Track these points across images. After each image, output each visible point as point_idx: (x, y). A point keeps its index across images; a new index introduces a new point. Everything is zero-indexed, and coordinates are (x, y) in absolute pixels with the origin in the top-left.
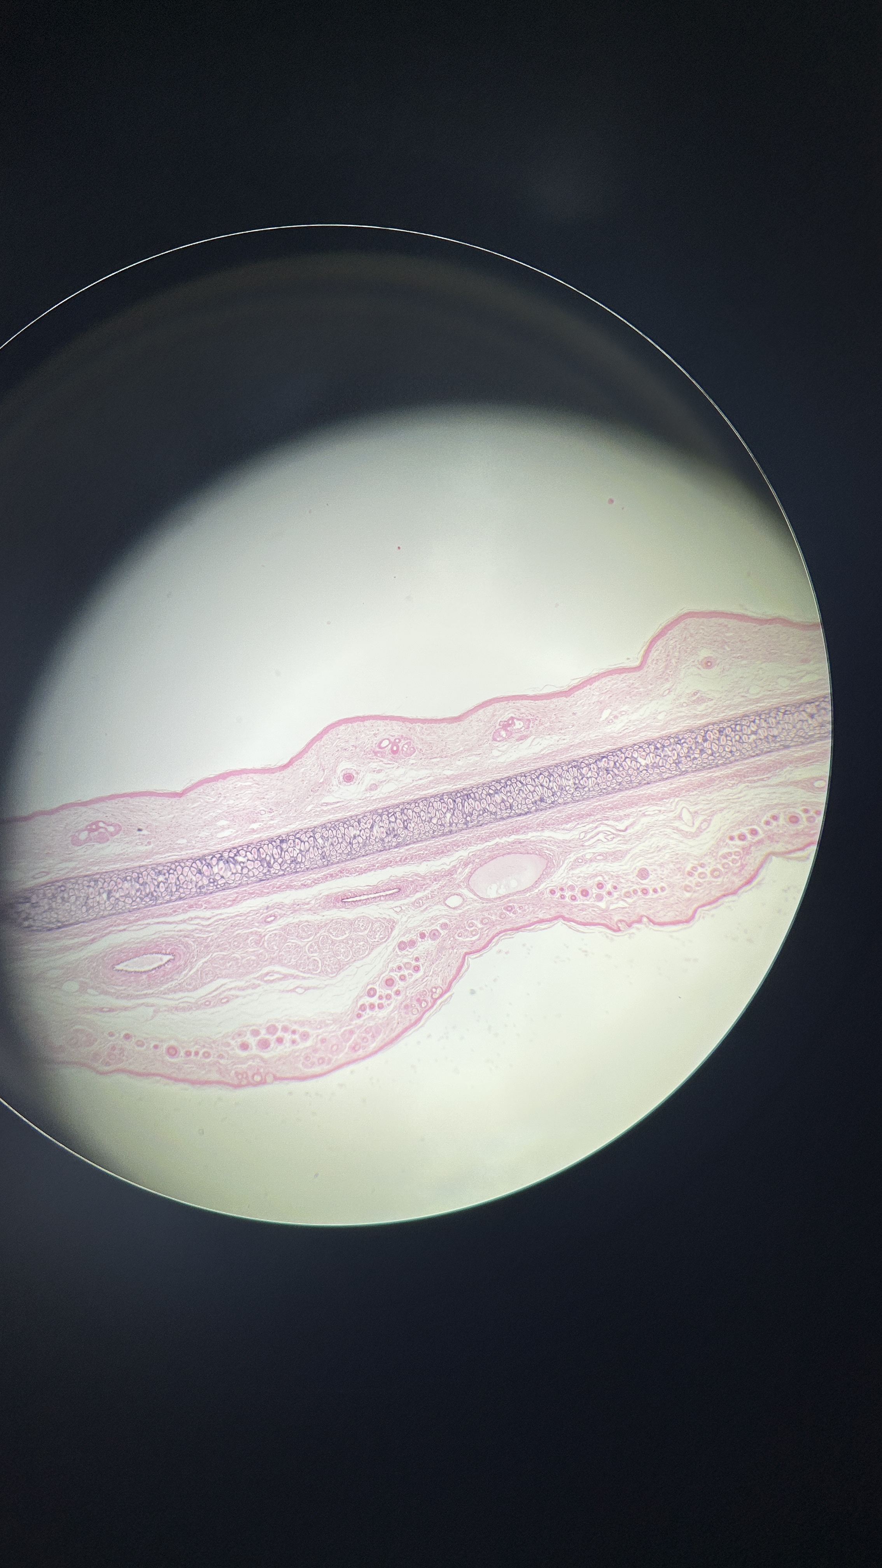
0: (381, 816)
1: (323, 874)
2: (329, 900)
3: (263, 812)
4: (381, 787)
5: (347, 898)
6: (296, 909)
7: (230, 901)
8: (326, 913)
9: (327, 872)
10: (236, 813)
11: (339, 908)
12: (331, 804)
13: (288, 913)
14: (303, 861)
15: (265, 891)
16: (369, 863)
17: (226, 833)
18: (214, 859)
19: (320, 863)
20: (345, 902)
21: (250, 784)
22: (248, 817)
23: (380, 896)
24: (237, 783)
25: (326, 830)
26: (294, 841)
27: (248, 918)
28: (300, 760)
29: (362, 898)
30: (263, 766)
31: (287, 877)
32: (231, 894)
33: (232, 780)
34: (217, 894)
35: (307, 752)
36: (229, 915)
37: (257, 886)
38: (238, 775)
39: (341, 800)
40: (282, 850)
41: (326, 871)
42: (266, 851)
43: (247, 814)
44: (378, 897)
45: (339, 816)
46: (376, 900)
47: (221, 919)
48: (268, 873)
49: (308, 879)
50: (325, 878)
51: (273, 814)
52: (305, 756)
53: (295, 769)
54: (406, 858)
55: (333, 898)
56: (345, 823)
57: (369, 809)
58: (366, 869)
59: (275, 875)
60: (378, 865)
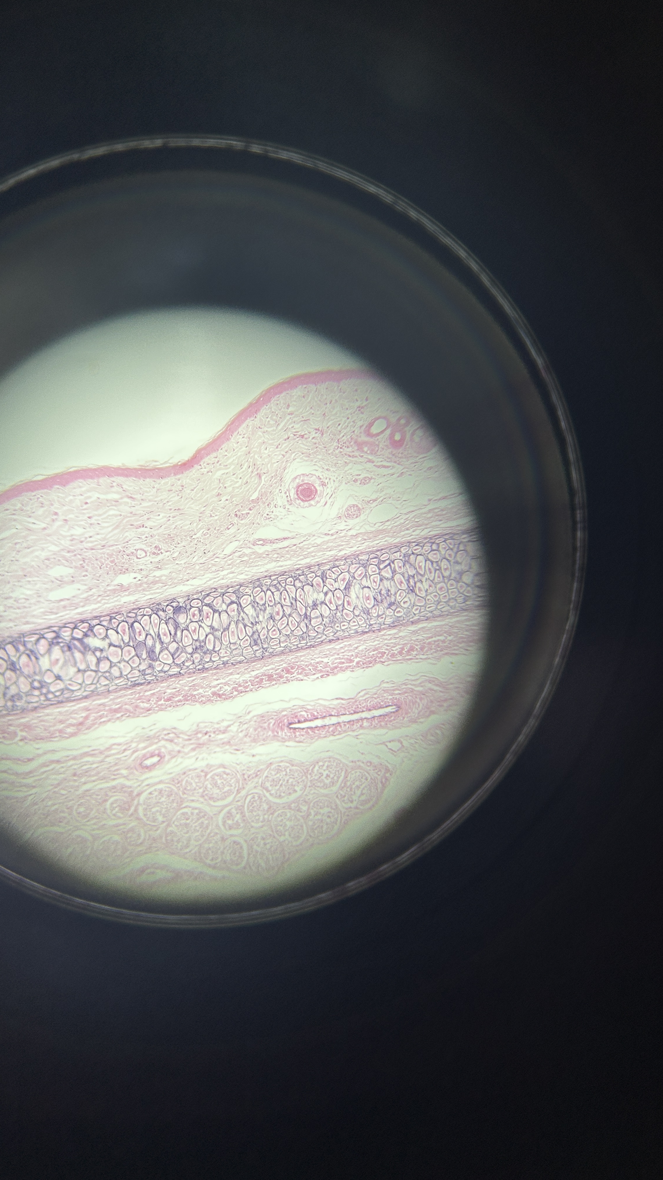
0: (365, 566)
1: (253, 674)
2: (266, 725)
3: (141, 553)
4: (368, 511)
5: (299, 722)
6: (201, 741)
7: (73, 725)
8: (259, 749)
9: (262, 671)
10: (89, 554)
11: (284, 740)
12: (272, 542)
13: (186, 750)
14: (217, 649)
15: (142, 705)
16: (341, 656)
17: (67, 592)
18: (43, 642)
19: (248, 652)
20: (295, 729)
21: (116, 496)
22: (112, 562)
23: (362, 719)
24: (89, 494)
25: (262, 591)
26: (200, 611)
27: (108, 759)
28: (214, 454)
29: (327, 721)
30: (142, 463)
31: (185, 680)
32: (73, 712)
33: (81, 487)
34: (47, 711)
35: (228, 439)
36: (70, 753)
37: (128, 697)
38: (92, 478)
39: (290, 535)
40: (177, 626)
41: (260, 669)
42: (147, 628)
43: (111, 555)
44: (358, 720)
45: (286, 564)
46: (355, 727)
47: (53, 762)
48: (148, 671)
49: (226, 684)
50: (259, 683)
51: (160, 557)
52: (225, 446)
53: (205, 471)
54: (412, 649)
55: (273, 721)
56: (296, 578)
57: (342, 553)
58: (336, 667)
59: (162, 674)
60: (358, 659)
